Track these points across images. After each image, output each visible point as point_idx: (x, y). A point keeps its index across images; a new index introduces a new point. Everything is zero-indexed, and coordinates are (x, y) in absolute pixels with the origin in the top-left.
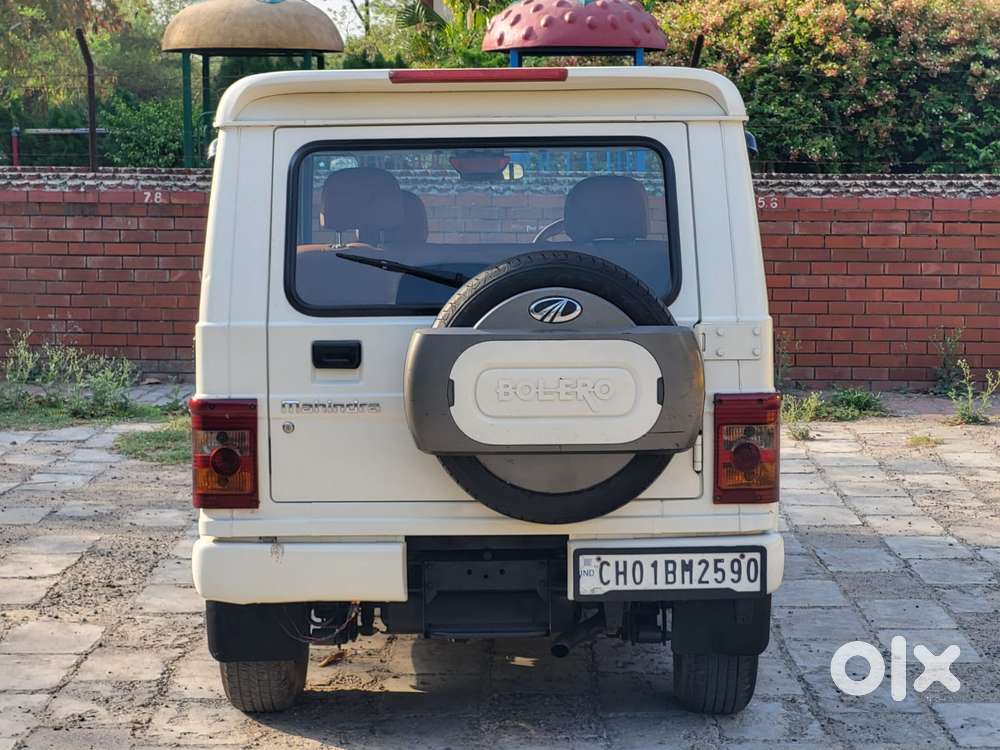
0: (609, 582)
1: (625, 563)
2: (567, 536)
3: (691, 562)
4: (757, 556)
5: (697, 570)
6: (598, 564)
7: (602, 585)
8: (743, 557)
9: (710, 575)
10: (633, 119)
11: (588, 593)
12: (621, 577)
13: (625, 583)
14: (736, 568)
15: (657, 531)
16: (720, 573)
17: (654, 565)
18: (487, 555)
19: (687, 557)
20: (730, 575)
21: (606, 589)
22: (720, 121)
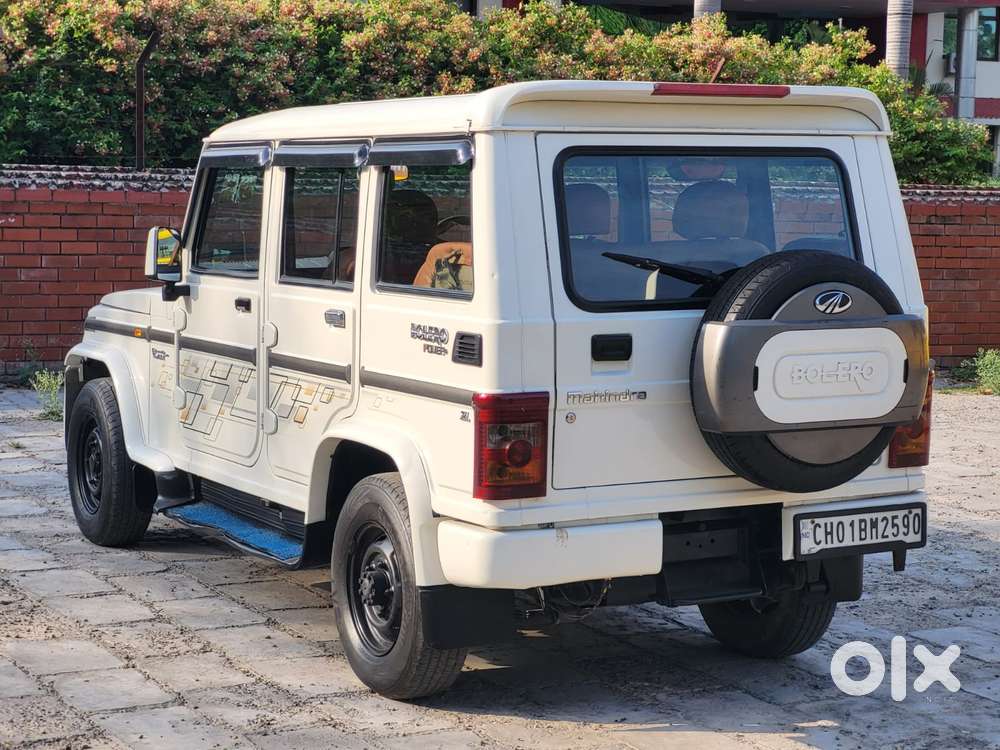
0: (820, 542)
1: (832, 524)
2: (782, 504)
3: (877, 519)
4: (918, 511)
5: (881, 526)
6: (812, 526)
7: (815, 545)
8: (910, 512)
9: (890, 531)
10: (816, 132)
11: (806, 552)
12: (829, 537)
13: (832, 542)
14: (906, 523)
15: (851, 495)
16: (896, 528)
17: (852, 524)
18: (703, 527)
19: (874, 516)
20: (903, 529)
21: (818, 548)
22: (876, 136)
